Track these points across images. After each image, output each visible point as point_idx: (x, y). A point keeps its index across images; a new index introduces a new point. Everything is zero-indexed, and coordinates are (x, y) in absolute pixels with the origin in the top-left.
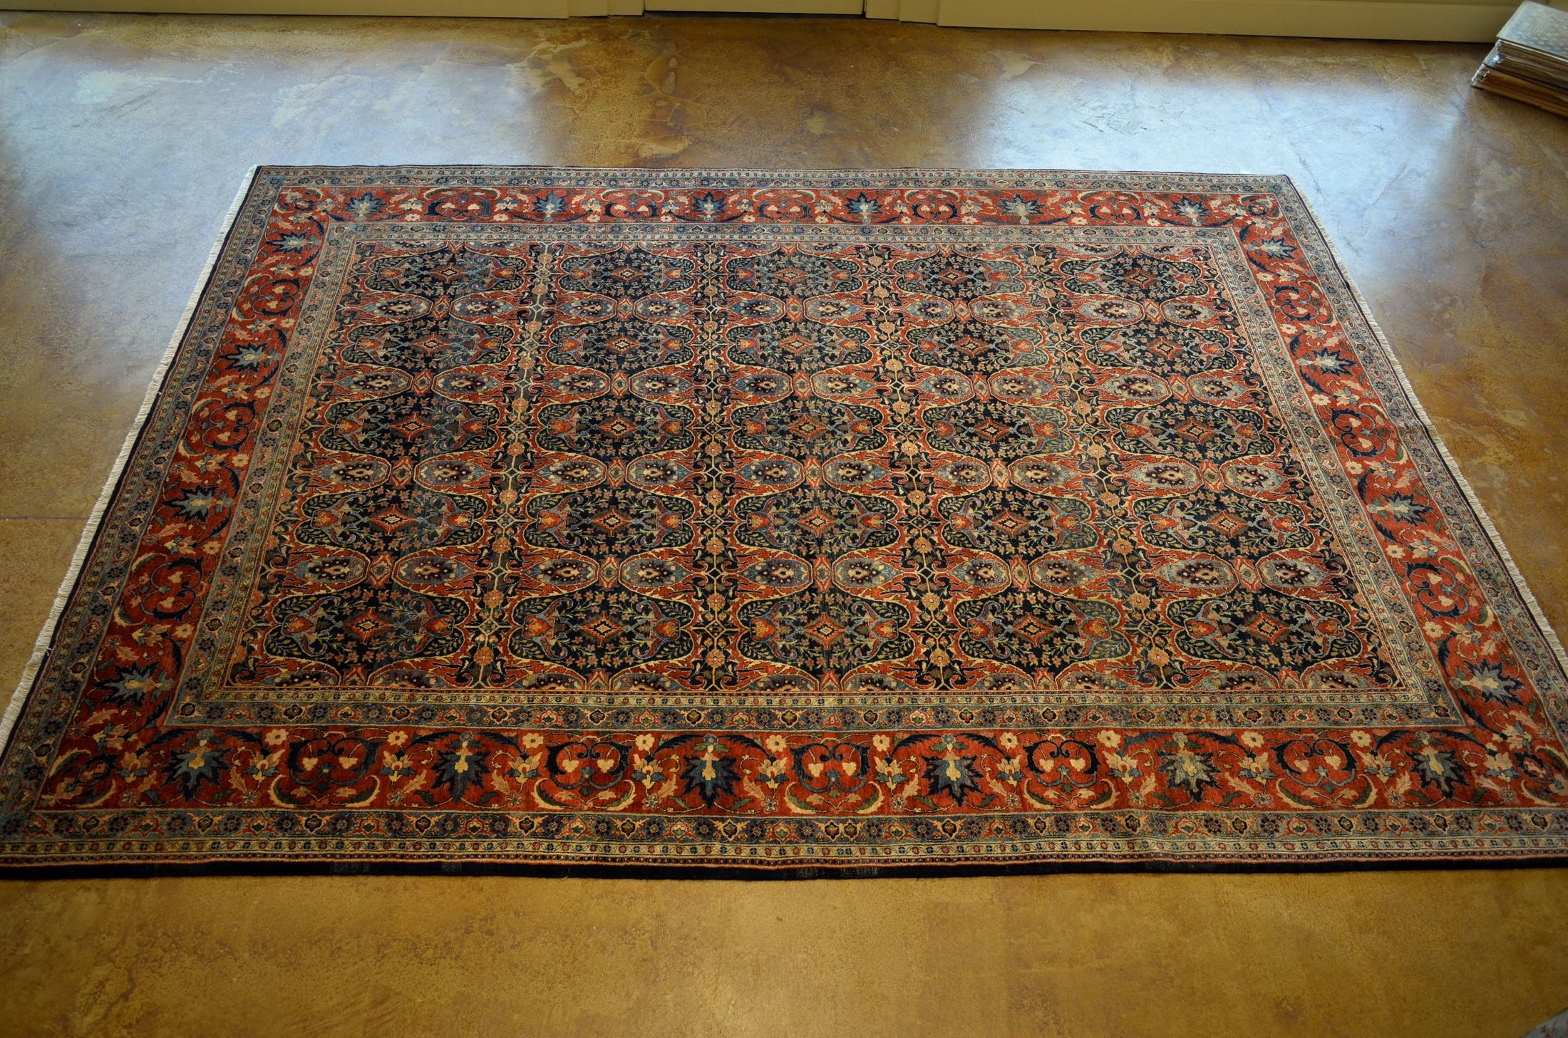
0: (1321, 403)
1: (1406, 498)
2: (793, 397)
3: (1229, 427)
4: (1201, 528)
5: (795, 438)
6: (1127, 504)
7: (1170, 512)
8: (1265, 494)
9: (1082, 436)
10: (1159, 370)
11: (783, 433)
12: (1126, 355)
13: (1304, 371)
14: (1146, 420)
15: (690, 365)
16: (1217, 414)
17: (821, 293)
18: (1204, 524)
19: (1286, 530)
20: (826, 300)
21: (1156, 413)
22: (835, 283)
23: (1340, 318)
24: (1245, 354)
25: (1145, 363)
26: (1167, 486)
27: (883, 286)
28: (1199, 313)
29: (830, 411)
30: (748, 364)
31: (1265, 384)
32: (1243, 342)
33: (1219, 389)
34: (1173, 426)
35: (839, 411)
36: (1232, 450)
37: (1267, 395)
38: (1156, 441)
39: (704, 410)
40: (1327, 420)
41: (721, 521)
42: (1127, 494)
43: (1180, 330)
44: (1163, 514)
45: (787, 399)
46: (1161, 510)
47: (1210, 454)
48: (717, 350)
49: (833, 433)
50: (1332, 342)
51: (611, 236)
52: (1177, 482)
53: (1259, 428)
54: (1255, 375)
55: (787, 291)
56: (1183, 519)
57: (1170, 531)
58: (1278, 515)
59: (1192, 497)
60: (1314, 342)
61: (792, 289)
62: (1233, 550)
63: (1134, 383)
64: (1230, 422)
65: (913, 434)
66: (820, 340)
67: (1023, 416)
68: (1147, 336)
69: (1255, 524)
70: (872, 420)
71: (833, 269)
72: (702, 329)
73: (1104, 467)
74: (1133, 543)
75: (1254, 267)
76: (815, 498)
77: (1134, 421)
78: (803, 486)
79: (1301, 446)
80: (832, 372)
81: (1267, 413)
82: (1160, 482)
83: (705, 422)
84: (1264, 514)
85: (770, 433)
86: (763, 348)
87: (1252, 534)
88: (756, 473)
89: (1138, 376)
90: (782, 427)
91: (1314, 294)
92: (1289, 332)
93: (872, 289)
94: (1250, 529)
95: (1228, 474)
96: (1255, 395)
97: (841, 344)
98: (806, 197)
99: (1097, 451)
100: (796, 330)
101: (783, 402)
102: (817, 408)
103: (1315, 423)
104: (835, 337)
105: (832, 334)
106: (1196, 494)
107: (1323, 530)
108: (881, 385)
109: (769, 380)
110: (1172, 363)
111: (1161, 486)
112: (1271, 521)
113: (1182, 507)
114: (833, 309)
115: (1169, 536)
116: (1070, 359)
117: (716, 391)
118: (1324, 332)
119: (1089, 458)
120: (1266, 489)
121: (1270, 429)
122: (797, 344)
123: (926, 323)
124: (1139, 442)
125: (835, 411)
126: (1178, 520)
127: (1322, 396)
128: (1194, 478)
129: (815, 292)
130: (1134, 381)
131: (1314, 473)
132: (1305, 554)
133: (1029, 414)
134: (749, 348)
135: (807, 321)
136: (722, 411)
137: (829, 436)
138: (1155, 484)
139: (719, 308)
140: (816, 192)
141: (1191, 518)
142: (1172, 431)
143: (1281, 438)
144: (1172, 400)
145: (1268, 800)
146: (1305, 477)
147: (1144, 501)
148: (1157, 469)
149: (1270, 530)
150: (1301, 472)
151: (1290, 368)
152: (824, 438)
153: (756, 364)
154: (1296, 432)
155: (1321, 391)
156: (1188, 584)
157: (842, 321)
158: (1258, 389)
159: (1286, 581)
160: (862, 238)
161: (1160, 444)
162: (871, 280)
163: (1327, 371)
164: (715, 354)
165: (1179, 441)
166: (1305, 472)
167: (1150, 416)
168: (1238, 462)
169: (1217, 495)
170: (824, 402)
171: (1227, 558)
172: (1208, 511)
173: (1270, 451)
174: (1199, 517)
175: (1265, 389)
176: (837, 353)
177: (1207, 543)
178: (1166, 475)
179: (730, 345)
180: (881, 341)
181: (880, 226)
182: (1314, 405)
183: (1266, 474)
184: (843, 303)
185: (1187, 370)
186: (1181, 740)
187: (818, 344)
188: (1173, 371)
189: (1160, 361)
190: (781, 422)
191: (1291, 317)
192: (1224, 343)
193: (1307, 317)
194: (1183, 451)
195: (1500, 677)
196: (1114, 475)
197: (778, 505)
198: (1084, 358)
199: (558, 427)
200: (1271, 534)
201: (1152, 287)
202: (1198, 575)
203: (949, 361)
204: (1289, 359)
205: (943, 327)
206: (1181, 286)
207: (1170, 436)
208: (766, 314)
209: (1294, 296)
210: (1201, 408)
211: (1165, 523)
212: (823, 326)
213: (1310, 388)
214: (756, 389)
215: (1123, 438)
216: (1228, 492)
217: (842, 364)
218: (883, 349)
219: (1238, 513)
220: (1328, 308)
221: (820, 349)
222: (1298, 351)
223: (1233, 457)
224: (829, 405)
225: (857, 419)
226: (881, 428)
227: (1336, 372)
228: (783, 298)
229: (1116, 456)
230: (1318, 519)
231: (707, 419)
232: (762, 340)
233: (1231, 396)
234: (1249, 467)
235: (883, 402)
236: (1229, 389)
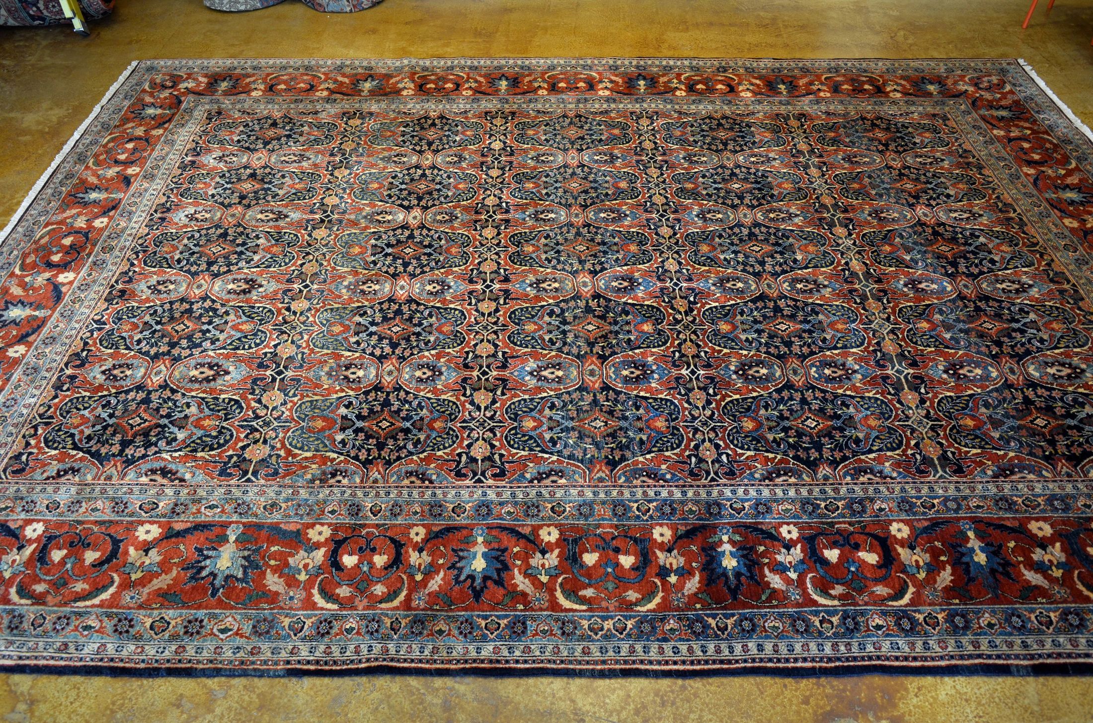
1: (82, 202)
2: (594, 273)
3: (181, 251)
4: (271, 183)
5: (592, 240)
6: (319, 198)
7: (287, 194)
8: (198, 205)
9: (325, 246)
10: (206, 304)
11: (603, 243)
12: (231, 316)
13: (52, 304)
14: (257, 258)
15: (703, 305)
16: (184, 263)
17: (558, 397)
18: (265, 186)
19: (204, 182)
20: (555, 385)
21: (242, 264)
22: (541, 412)
24: (98, 321)
26: (278, 209)
27: (479, 408)
29: (559, 262)
30: (642, 306)
31: (108, 291)
32: (86, 335)
33: (159, 287)
34: (235, 252)
35: (550, 262)
36: (197, 235)
37: (117, 281)
38: (260, 241)
39: (680, 263)
41: (651, 185)
42: (314, 204)
43: (146, 349)
44: (293, 192)
45: (601, 271)
47: (220, 232)
48: (677, 322)
49: (557, 244)
51: (859, 492)
52: (266, 211)
53: (154, 252)
54: (109, 300)
55: (601, 397)
56: (280, 189)
57: (298, 181)
58: (201, 190)
61: (595, 402)
64: (177, 255)
65: (482, 245)
66: (564, 333)
67: (372, 264)
68: (190, 341)
69: (226, 186)
70: (519, 255)
71: (541, 436)
72: (698, 346)
73: (323, 222)
76: (576, 199)
77: (268, 256)
78: (586, 206)
79: (131, 238)
80: (554, 298)
81: (132, 266)
83: (677, 252)
84: (211, 192)
85: (615, 244)
86: (628, 323)
87: (233, 180)
88: (626, 215)
89: (233, 297)
90: (605, 248)
93: (494, 402)
94: (232, 183)
95: (216, 217)
96: (128, 281)
97: (541, 328)
98: (572, 592)
99: (319, 234)
100: (591, 345)
101: (603, 269)
102: (571, 264)
104: (547, 338)
105: (551, 340)
106: (256, 204)
107: (176, 182)
108: (504, 286)
109: (619, 289)
110: (187, 311)
111: (281, 210)
113: (275, 196)
114: (545, 373)
116: (294, 314)
117: (672, 279)
119: (330, 228)
120: (193, 207)
121: (145, 251)
122: (590, 328)
123: (438, 356)
124: (276, 240)
125: (554, 262)
126: (285, 188)
127: (61, 280)
128: (248, 214)
129: (566, 397)
130: (241, 291)
131: (140, 219)
132: (204, 168)
133: (366, 262)
134: (642, 323)
135: (578, 356)
136: (663, 262)
137: (561, 240)
138: (287, 210)
139: (684, 372)
140: (554, 606)
141: (273, 189)
142: (239, 249)
144: (217, 275)
145: (333, 75)
148: (276, 221)
149: (217, 183)
151: (64, 307)
152: (566, 240)
153: (633, 305)
154: (122, 249)
157: (535, 356)
158: (120, 287)
159: (233, 155)
160: (492, 495)
161: (259, 238)
162: (492, 418)
163: (28, 305)
164: (679, 317)
165: (239, 241)
166: (148, 219)
167: (250, 261)
169: (240, 203)
170: (564, 269)
173: (162, 234)
174: (267, 190)
175: (112, 287)
176: (547, 318)
177: (274, 175)
178: (272, 217)
179: (664, 326)
180: (495, 332)
181: (462, 520)
183: (183, 218)
184: (532, 382)
185: (177, 304)
186: (365, 93)
187: (567, 328)
188: (192, 302)
189: (198, 313)
190: (605, 253)
192: (109, 334)
194: (241, 234)
195: (140, 114)
196: (317, 217)
197: (607, 195)
198: (279, 315)
199: (811, 248)
200: (218, 179)
202: (295, 159)
203: (427, 312)
204: (55, 317)
205: (421, 350)
207: (244, 244)
208: (626, 364)
210: (194, 269)
211: (297, 186)
212: (560, 350)
213: (64, 288)
214: (631, 280)
215: (288, 244)
216: (228, 205)
217: (542, 307)
218: (495, 323)
219: (232, 192)
221: (564, 322)
222: (36, 324)
223: (200, 229)
224: (559, 267)
225: (534, 256)
226: (512, 249)
227: (19, 303)
228: (606, 388)
229: (305, 230)
230: (172, 189)
231: (675, 256)
232: (629, 332)
233: (154, 280)
234: (193, 222)
235: (505, 270)
236: (149, 287)
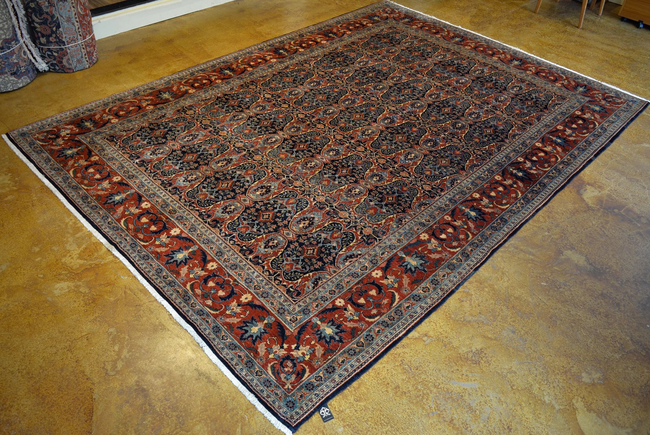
0: (174, 230)
1: (117, 203)
3: (212, 194)
4: (199, 151)
6: (232, 146)
7: (214, 151)
8: (181, 175)
9: (267, 160)
10: (261, 204)
12: (280, 202)
13: (191, 243)
14: (248, 179)
16: (220, 197)
17: (423, 161)
18: (199, 153)
19: (166, 166)
21: (247, 184)
23: (186, 292)
24: (226, 235)
25: (269, 203)
26: (222, 159)
28: (265, 248)
31: (207, 224)
32: (232, 242)
33: (228, 210)
34: (236, 182)
36: (205, 185)
37: (203, 219)
38: (238, 173)
40: (167, 222)
42: (234, 149)
43: (266, 231)
44: (216, 149)
45: (376, 120)
46: (218, 150)
47: (213, 179)
48: (419, 123)
49: (349, 119)
50: (184, 270)
52: (219, 162)
53: (198, 201)
54: (215, 227)
55: (434, 155)
56: (208, 151)
57: (210, 145)
58: (172, 169)
59: (209, 159)
60: (195, 265)
61: (434, 157)
62: (183, 150)
63: (266, 191)
64: (213, 197)
65: (325, 131)
67: (296, 156)
68: (279, 218)
69: (179, 162)
70: (343, 128)
71: (435, 174)
72: (435, 127)
73: (250, 154)
74: (220, 136)
75: (257, 303)
76: (329, 102)
77: (252, 176)
78: (337, 103)
79: (175, 202)
80: (376, 135)
81: (198, 210)
82: (225, 159)
84: (177, 168)
85: (366, 110)
86: (408, 131)
87: (178, 158)
88: (354, 99)
89: (267, 195)
90: (365, 113)
91: (209, 302)
92: (211, 264)
93: (409, 173)
94: (180, 160)
95: (200, 175)
96: (209, 216)
97: (387, 146)
98: (501, 204)
99: (258, 158)
103: (173, 217)
106: (209, 161)
107: (151, 172)
108: (355, 140)
109: (390, 123)
110: (257, 210)
111: (224, 158)
112: (173, 166)
113: (211, 155)
115: (209, 143)
116: (301, 187)
117: (399, 112)
118: (191, 276)
119: (258, 154)
120: (182, 177)
121: (193, 203)
122: (400, 138)
124: (244, 169)
126: (209, 150)
127: (175, 234)
128: (213, 166)
130: (267, 192)
131: (163, 194)
132: (154, 161)
134: (412, 129)
135: (410, 148)
138: (227, 157)
139: (442, 136)
140: (503, 210)
141: (205, 153)
142: (234, 180)
143: (186, 202)
144: (244, 193)
145: (139, 98)
146: (167, 190)
147: (226, 150)
148: (230, 163)
149: (172, 163)
150: (170, 191)
151: (200, 240)
152: (349, 116)
154: (180, 208)
155: (177, 237)
156: (193, 133)
157: (400, 154)
158: (209, 220)
159: (158, 149)
160: (448, 196)
161: (235, 172)
163: (179, 250)
165: (229, 177)
166: (168, 192)
167: (248, 181)
168: (199, 182)
169: (200, 165)
170: (364, 125)
171: (184, 147)
172: (200, 158)
173: (188, 193)
174: (202, 154)
175: (206, 222)
177: (194, 147)
178: (225, 162)
179: (419, 127)
180: (376, 155)
181: (452, 207)
182: (178, 227)
183: (185, 183)
184: (410, 162)
185: (248, 211)
186: (171, 99)
187: (394, 142)
188: (254, 207)
189: (263, 208)
190: (367, 114)
191: (215, 276)
192: (241, 236)
193: (206, 281)
194: (224, 175)
195: (66, 155)
196: (244, 153)
197: (337, 96)
198: (297, 190)
200: (171, 162)
201: (300, 249)
202: (191, 137)
203: (345, 161)
204: (202, 246)
205: (364, 173)
206: (287, 260)
207: (234, 177)
208: (426, 142)
209: (221, 293)
210: (229, 196)
211: (213, 147)
212: (402, 149)
213: (183, 235)
214: (389, 118)
215: (252, 167)
216: (196, 168)
217: (377, 140)
218: (372, 152)
219: (188, 163)
220: (196, 295)
221: (391, 141)
222: (200, 253)
223: (203, 183)
224: (362, 125)
225: (347, 126)
226: (337, 128)
227: (173, 252)
228: (431, 152)
229: (249, 159)
230: (154, 176)
232: (412, 133)
233: (219, 209)
234: (193, 182)
236: (223, 213)
